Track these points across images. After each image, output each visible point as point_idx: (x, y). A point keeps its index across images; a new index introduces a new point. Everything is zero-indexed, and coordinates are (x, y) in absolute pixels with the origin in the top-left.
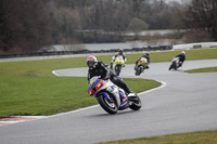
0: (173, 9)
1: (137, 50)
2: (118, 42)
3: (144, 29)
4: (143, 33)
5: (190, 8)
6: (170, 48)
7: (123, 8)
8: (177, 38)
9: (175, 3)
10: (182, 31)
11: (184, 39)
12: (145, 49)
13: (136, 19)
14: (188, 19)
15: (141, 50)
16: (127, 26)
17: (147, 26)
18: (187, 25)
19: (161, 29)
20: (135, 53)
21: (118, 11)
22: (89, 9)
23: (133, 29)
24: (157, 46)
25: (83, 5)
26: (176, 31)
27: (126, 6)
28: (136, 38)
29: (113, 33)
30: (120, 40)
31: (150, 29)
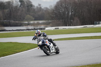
0: (46, 11)
1: (29, 30)
2: (20, 26)
3: (32, 20)
4: (32, 22)
5: (54, 10)
6: (44, 29)
7: (22, 10)
8: (47, 24)
9: (46, 8)
10: (49, 21)
11: (51, 25)
12: (32, 29)
13: (28, 16)
14: (52, 16)
15: (31, 30)
16: (24, 19)
17: (33, 19)
18: (52, 18)
19: (40, 20)
20: (28, 31)
21: (20, 12)
22: (6, 11)
23: (27, 20)
24: (38, 28)
25: (4, 9)
26: (47, 21)
27: (24, 9)
28: (28, 24)
29: (18, 22)
30: (21, 25)
31: (35, 20)
